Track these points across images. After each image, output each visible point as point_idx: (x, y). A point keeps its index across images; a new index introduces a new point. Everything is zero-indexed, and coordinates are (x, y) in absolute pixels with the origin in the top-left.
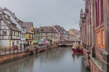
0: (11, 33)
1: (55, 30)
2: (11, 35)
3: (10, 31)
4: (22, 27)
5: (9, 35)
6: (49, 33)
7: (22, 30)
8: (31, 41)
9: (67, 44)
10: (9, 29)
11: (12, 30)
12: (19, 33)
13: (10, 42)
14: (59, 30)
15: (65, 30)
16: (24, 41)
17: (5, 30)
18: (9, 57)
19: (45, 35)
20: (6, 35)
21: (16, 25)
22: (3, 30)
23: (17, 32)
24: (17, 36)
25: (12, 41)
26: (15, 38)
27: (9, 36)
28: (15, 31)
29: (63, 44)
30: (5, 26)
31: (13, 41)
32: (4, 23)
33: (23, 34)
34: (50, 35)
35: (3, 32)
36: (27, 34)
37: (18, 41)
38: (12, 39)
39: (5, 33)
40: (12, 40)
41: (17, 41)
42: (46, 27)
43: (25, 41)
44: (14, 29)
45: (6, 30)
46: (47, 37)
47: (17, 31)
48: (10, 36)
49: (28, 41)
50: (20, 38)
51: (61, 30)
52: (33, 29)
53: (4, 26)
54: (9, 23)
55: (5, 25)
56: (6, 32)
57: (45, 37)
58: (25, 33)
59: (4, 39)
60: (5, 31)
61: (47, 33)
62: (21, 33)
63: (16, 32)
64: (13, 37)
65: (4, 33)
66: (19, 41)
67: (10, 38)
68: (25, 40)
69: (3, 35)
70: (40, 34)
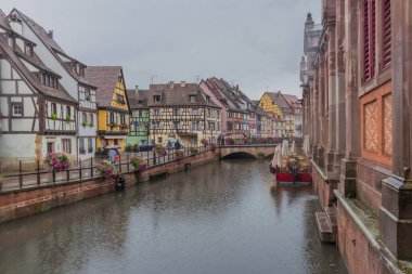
0: (41, 108)
1: (208, 97)
2: (41, 115)
3: (36, 99)
4: (80, 84)
5: (35, 118)
6: (185, 106)
7: (83, 96)
8: (116, 141)
9: (253, 149)
10: (31, 92)
11: (42, 97)
12: (72, 108)
13: (38, 142)
14: (224, 96)
15: (244, 97)
16: (90, 138)
17: (17, 95)
18: (35, 200)
19: (169, 118)
20: (22, 117)
21: (60, 77)
22: (9, 96)
23: (65, 107)
24: (63, 120)
25: (45, 140)
26: (57, 128)
27: (32, 120)
28: (55, 100)
29: (236, 150)
30: (17, 80)
31: (51, 140)
32: (14, 72)
33: (85, 111)
34: (188, 117)
35: (11, 104)
36: (101, 112)
37: (69, 140)
38: (43, 132)
39: (20, 107)
40: (46, 133)
41: (63, 140)
42: (172, 87)
43: (94, 140)
44: (51, 92)
45: (23, 96)
46: (176, 122)
47: (62, 101)
48: (37, 120)
49: (107, 137)
50: (77, 127)
51: (228, 95)
52: (122, 93)
53: (12, 79)
54: (32, 69)
55: (16, 76)
56: (22, 103)
57: (171, 123)
58: (94, 107)
59: (13, 129)
60: (19, 100)
61: (176, 107)
62: (77, 109)
63: (58, 106)
64: (50, 125)
65: (16, 108)
66: (73, 139)
67: (37, 129)
68: (95, 134)
69: (11, 117)
70: (151, 110)
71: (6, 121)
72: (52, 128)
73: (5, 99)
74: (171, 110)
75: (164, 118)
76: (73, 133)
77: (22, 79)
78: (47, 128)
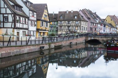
0: (15, 19)
1: (82, 17)
2: (14, 21)
3: (13, 15)
4: (30, 10)
5: (12, 22)
6: (73, 20)
7: (31, 15)
8: (44, 33)
9: (100, 38)
10: (11, 13)
11: (15, 14)
12: (27, 19)
13: (13, 31)
14: (89, 16)
15: (98, 17)
16: (34, 31)
17: (6, 14)
19: (66, 25)
20: (8, 22)
21: (22, 7)
22: (3, 14)
23: (24, 18)
24: (23, 24)
25: (16, 31)
26: (21, 27)
27: (11, 23)
28: (20, 16)
29: (93, 38)
30: (6, 8)
31: (18, 31)
32: (5, 4)
33: (32, 21)
34: (74, 25)
35: (4, 17)
36: (38, 21)
37: (25, 32)
39: (7, 18)
40: (16, 28)
41: (23, 31)
42: (68, 12)
43: (35, 32)
44: (18, 12)
45: (8, 14)
46: (69, 27)
47: (23, 16)
48: (13, 23)
49: (40, 31)
50: (28, 26)
51: (91, 16)
52: (47, 14)
53: (4, 8)
54: (12, 4)
55: (6, 6)
56: (8, 17)
57: (66, 27)
58: (35, 19)
59: (5, 27)
60: (7, 15)
61: (69, 21)
62: (29, 20)
63: (21, 18)
65: (6, 18)
66: (27, 31)
67: (13, 26)
68: (36, 30)
69: (4, 22)
70: (59, 22)
71: (2, 23)
72: (19, 26)
73: (2, 15)
74: (67, 22)
75: (64, 25)
76: (27, 29)
77: (8, 8)
78: (17, 26)
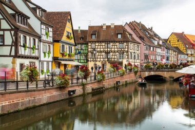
0: (16, 39)
1: (131, 35)
2: (16, 44)
3: (13, 32)
4: (42, 23)
5: (12, 46)
7: (44, 32)
10: (10, 28)
12: (37, 40)
13: (14, 63)
14: (142, 35)
16: (48, 62)
19: (102, 50)
20: (4, 45)
21: (29, 18)
23: (32, 38)
24: (30, 48)
26: (26, 54)
28: (25, 33)
31: (22, 62)
33: (45, 42)
34: (116, 50)
36: (56, 43)
37: (34, 63)
38: (17, 56)
41: (30, 62)
43: (50, 63)
45: (4, 30)
47: (30, 34)
48: (13, 48)
50: (39, 53)
51: (145, 34)
54: (10, 11)
56: (3, 36)
57: (103, 54)
58: (51, 40)
60: (1, 33)
61: (107, 42)
62: (40, 41)
63: (28, 38)
64: (22, 51)
66: (37, 62)
67: (13, 53)
68: (51, 60)
72: (23, 53)
74: (103, 44)
75: (99, 50)
76: (37, 58)
77: (4, 19)
78: (20, 53)
